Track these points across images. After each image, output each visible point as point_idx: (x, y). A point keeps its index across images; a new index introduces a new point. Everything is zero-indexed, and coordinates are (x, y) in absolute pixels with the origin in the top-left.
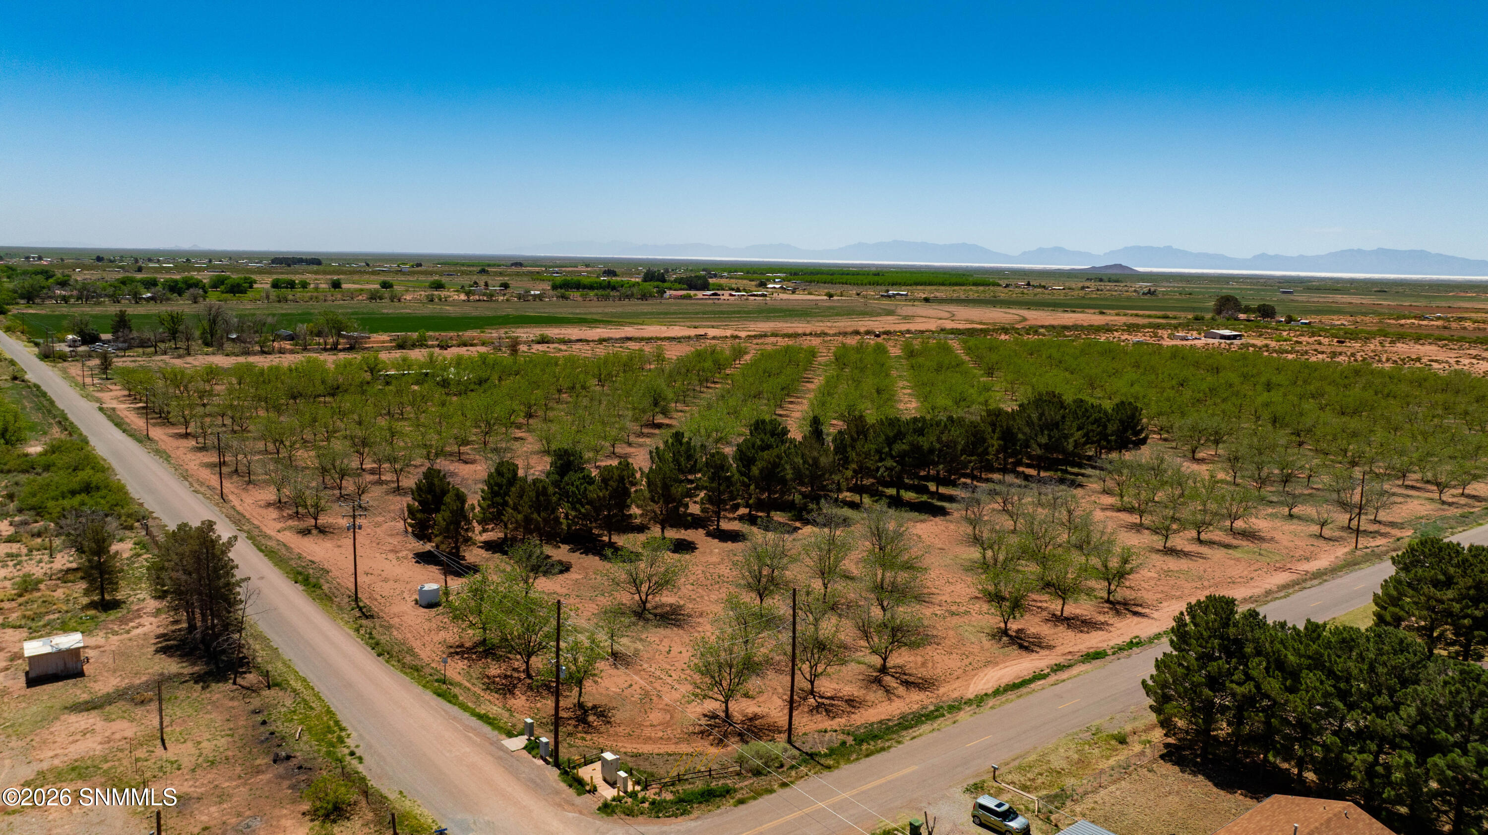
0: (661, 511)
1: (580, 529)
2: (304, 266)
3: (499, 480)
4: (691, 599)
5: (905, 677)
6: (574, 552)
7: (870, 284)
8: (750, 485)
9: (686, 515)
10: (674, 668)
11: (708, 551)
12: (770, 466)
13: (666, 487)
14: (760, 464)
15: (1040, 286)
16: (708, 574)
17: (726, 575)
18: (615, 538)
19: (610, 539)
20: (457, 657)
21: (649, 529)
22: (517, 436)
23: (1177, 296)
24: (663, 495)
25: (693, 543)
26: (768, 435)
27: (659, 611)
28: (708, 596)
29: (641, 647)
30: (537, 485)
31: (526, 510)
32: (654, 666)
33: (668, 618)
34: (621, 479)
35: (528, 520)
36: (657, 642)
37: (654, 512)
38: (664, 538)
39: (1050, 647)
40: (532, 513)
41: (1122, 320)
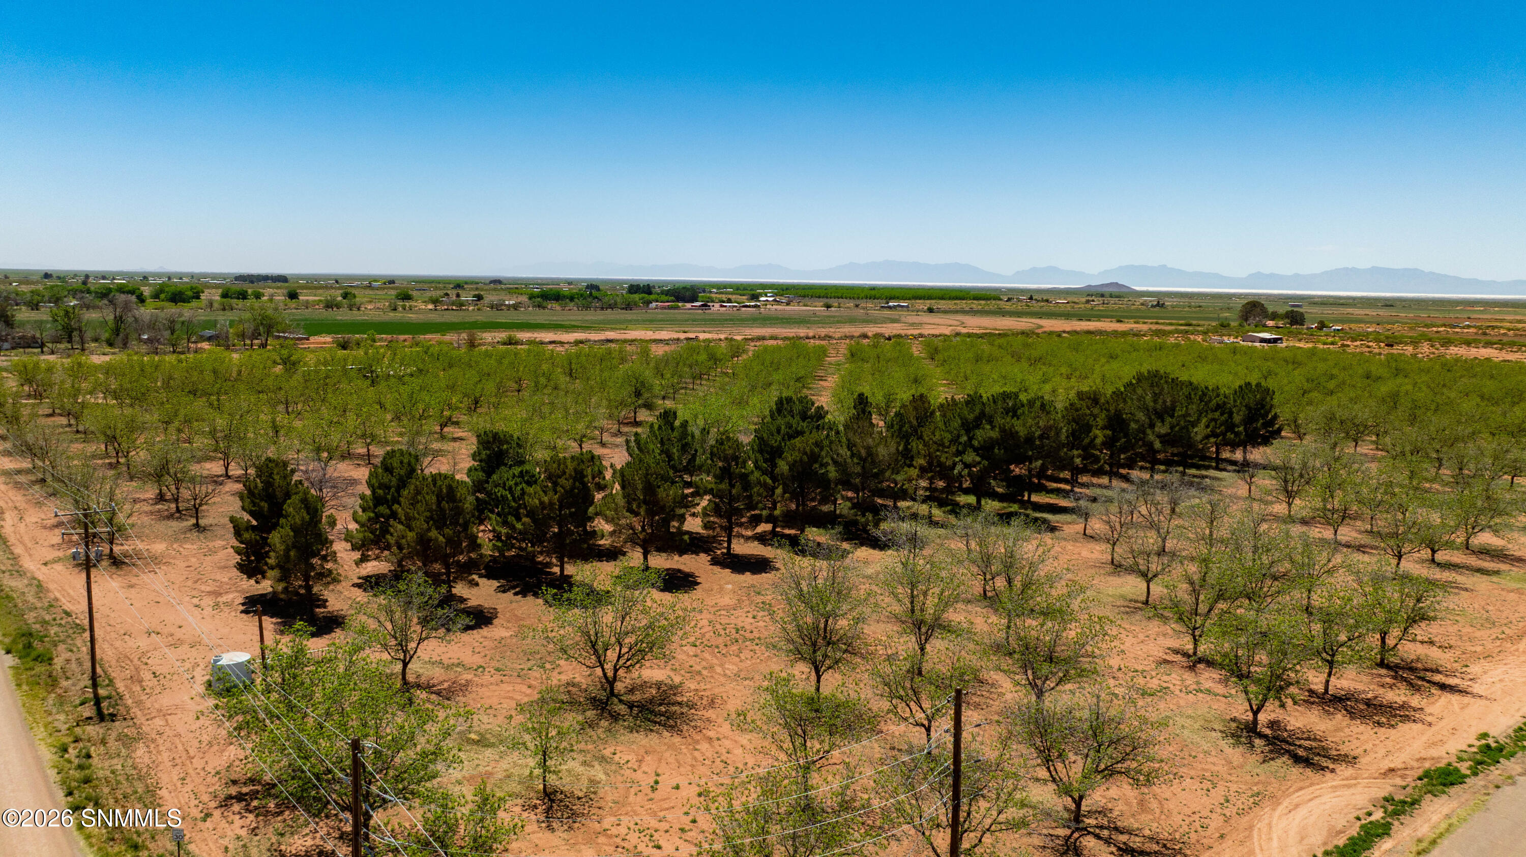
0: (643, 527)
1: (518, 556)
2: (270, 283)
3: (386, 479)
4: (694, 673)
5: (1123, 838)
6: (504, 592)
7: (866, 298)
8: (773, 489)
9: (681, 533)
10: (664, 826)
11: (716, 587)
12: (805, 458)
13: (650, 489)
14: (790, 456)
15: (1043, 301)
16: (718, 626)
17: (748, 627)
18: (570, 569)
19: (562, 570)
20: (237, 807)
21: (624, 554)
22: (456, 436)
23: (1187, 309)
24: (645, 502)
25: (691, 575)
26: (797, 418)
27: (637, 697)
28: (722, 665)
29: (601, 776)
30: (439, 483)
31: (420, 524)
32: (625, 820)
33: (652, 712)
34: (579, 476)
35: (424, 542)
36: (633, 764)
37: (632, 528)
38: (647, 568)
39: (1349, 760)
40: (429, 530)
41: (1145, 327)
